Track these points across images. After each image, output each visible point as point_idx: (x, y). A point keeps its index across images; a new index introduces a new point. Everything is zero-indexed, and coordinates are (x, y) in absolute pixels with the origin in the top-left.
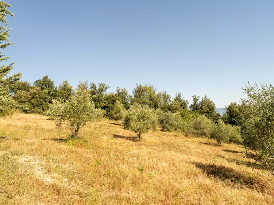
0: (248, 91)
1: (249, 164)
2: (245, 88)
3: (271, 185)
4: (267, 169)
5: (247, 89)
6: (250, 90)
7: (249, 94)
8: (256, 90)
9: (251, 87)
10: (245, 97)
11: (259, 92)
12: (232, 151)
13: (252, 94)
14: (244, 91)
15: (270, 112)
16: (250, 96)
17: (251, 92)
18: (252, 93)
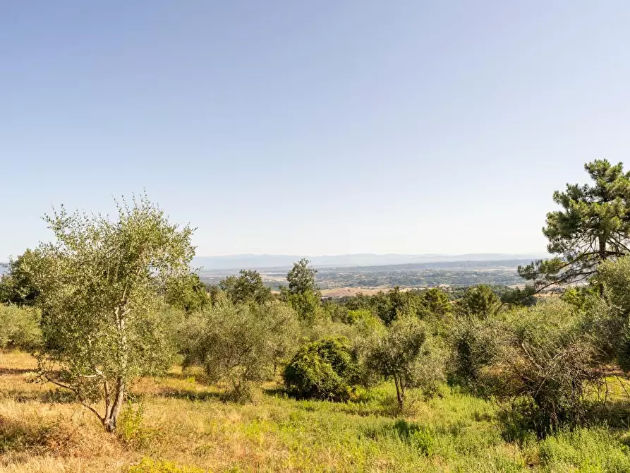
0: (59, 226)
1: (48, 398)
2: (53, 218)
3: (84, 435)
4: (81, 400)
5: (56, 221)
6: (63, 224)
7: (60, 232)
8: (77, 226)
9: (67, 217)
10: (51, 238)
11: (82, 231)
12: (12, 370)
13: (65, 233)
14: (50, 224)
15: (98, 275)
16: (62, 237)
17: (66, 228)
18: (67, 231)
